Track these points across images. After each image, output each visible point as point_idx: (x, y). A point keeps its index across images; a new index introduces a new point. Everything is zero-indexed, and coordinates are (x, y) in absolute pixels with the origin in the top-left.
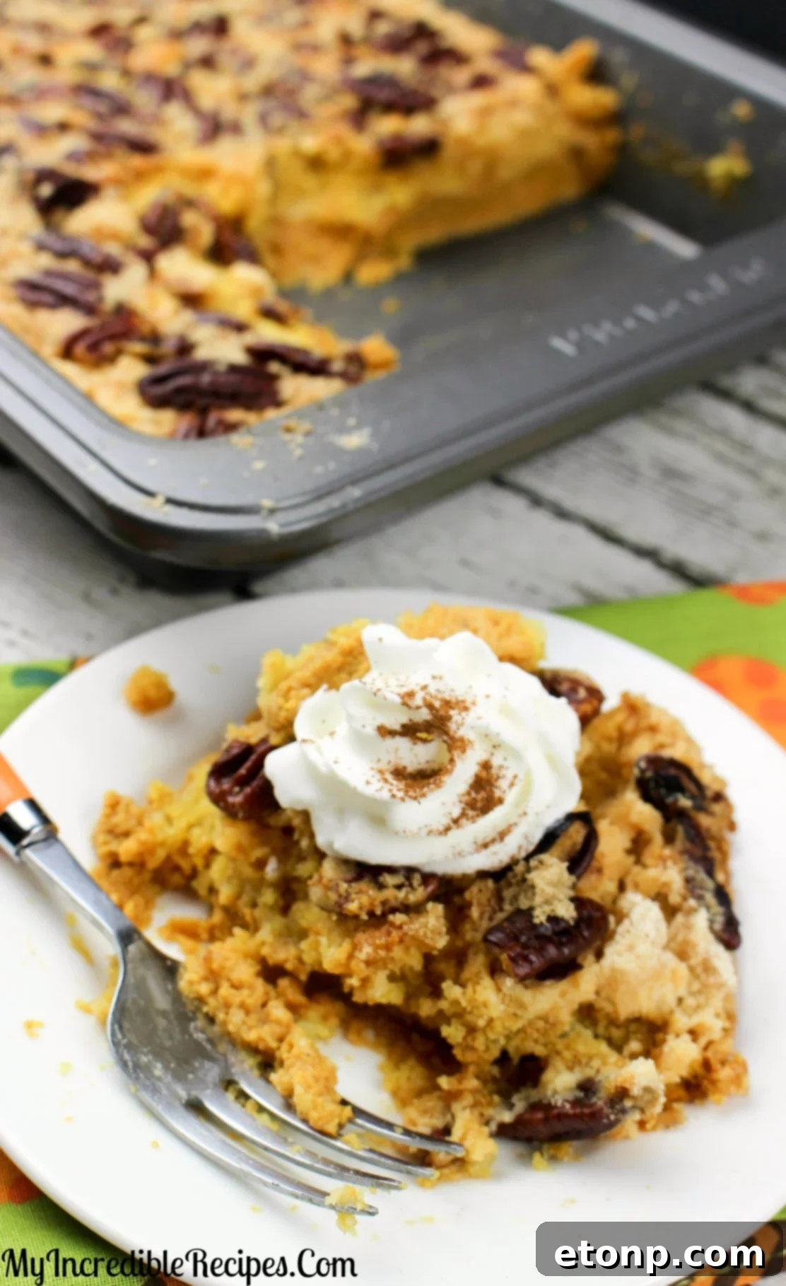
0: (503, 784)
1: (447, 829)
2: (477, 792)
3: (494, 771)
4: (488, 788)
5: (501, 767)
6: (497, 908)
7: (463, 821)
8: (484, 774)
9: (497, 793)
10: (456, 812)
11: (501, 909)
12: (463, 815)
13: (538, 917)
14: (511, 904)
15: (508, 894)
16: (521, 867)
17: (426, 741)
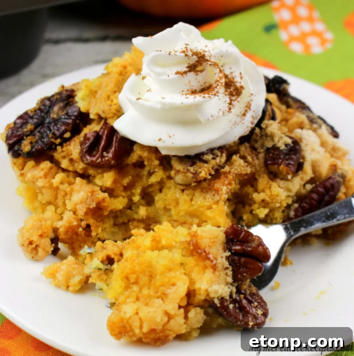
0: (237, 79)
1: (230, 109)
2: (229, 89)
3: (230, 76)
4: (233, 85)
5: (231, 73)
6: (256, 153)
7: (233, 103)
8: (227, 80)
9: (238, 85)
10: (228, 100)
11: (259, 153)
12: (231, 100)
13: (281, 146)
14: (262, 148)
15: (257, 145)
16: (257, 130)
17: (201, 71)
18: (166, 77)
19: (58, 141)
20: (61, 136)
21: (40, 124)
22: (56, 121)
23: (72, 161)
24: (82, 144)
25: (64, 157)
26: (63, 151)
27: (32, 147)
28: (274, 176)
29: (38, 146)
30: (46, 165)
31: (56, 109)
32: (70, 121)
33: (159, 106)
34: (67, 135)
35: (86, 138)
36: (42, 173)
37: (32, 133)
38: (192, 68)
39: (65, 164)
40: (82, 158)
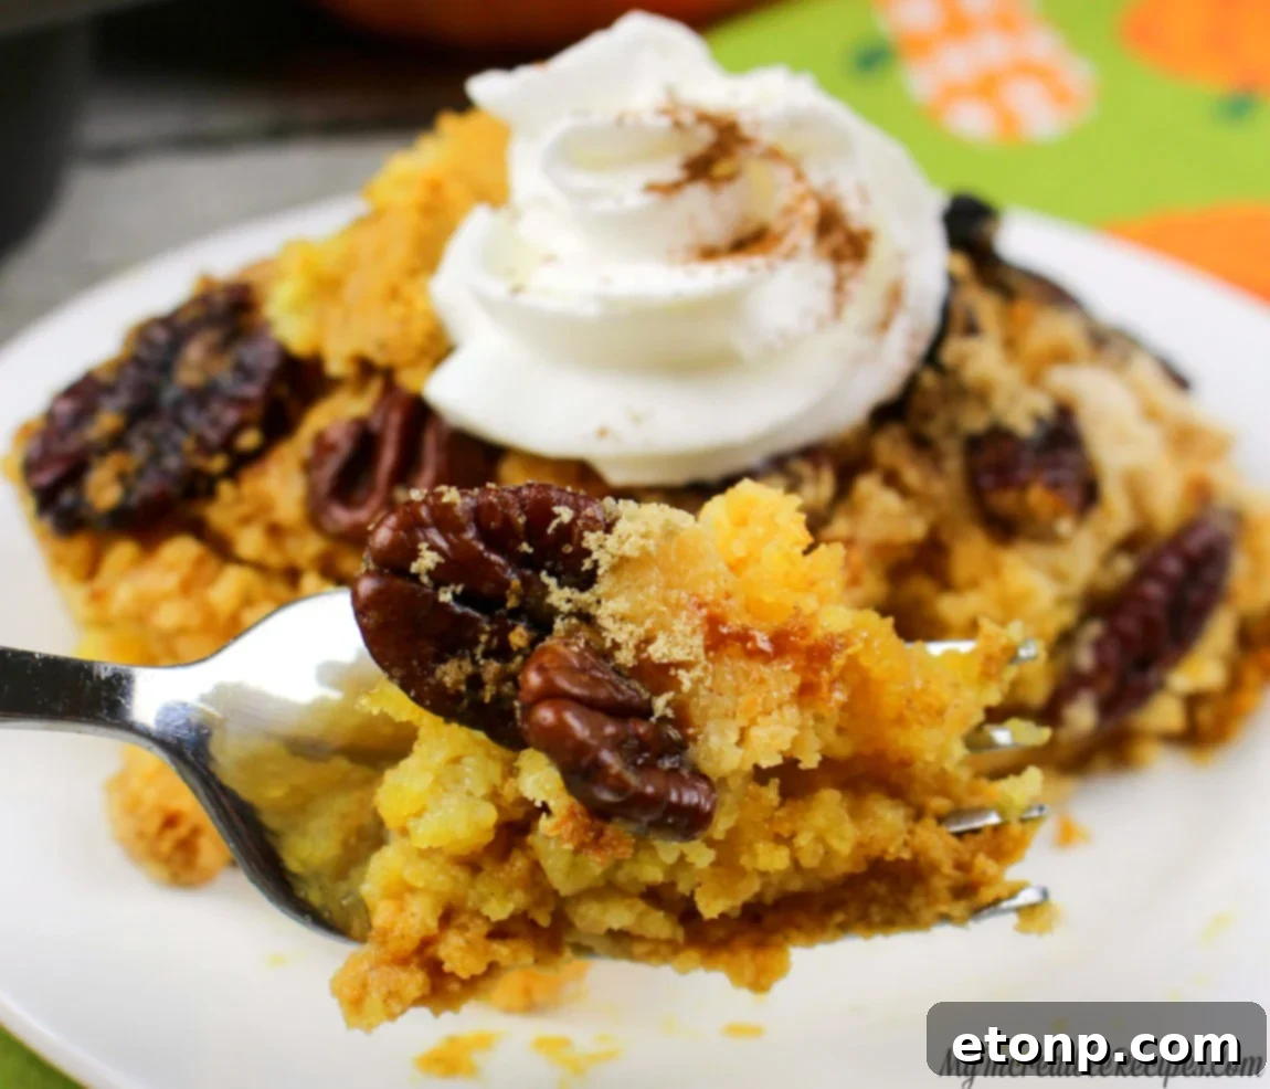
1: (838, 307)
2: (831, 236)
5: (830, 183)
7: (847, 285)
10: (830, 277)
12: (840, 276)
13: (1018, 426)
16: (929, 379)
17: (730, 178)
18: (607, 205)
19: (218, 463)
20: (227, 444)
21: (143, 410)
22: (202, 396)
23: (275, 532)
24: (309, 467)
25: (246, 521)
26: (239, 500)
27: (128, 491)
28: (1005, 529)
29: (147, 487)
30: (181, 551)
31: (195, 352)
32: (252, 390)
33: (591, 310)
34: (249, 440)
35: (322, 445)
36: (170, 581)
37: (117, 442)
38: (700, 169)
39: (250, 542)
40: (315, 516)
